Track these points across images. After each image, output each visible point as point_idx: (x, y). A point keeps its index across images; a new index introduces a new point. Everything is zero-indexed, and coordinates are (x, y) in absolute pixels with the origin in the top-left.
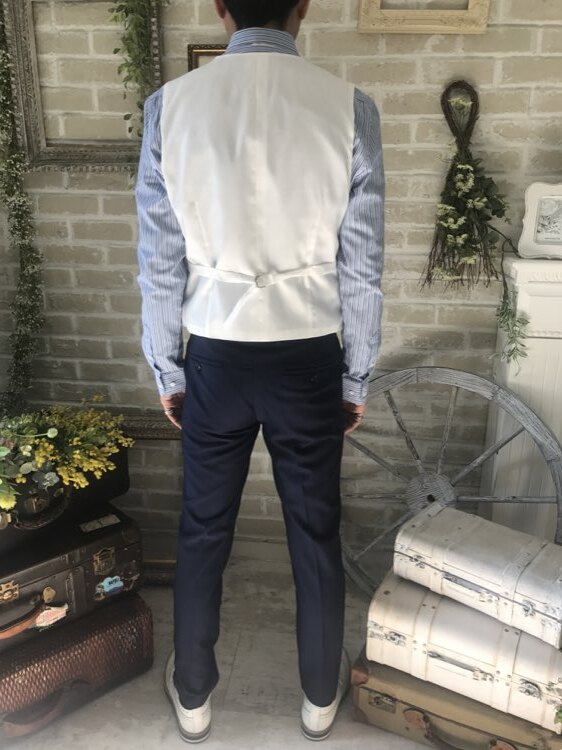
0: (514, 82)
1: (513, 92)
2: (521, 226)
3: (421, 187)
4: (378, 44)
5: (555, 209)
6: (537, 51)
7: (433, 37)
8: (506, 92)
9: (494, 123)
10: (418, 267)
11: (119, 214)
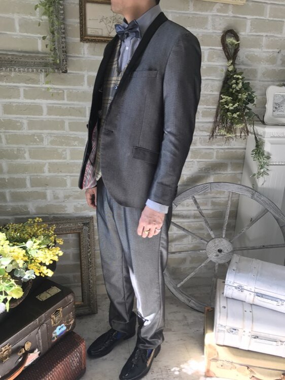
0: (256, 32)
1: (255, 37)
2: (265, 108)
3: (209, 86)
4: (189, 6)
5: (282, 100)
6: (267, 17)
7: (218, 4)
8: (252, 37)
9: (246, 53)
10: (206, 130)
11: (34, 99)
